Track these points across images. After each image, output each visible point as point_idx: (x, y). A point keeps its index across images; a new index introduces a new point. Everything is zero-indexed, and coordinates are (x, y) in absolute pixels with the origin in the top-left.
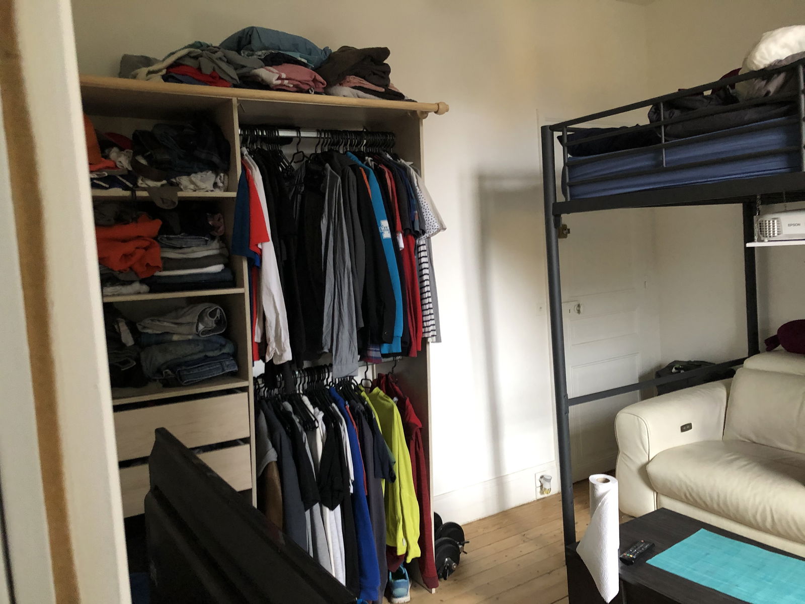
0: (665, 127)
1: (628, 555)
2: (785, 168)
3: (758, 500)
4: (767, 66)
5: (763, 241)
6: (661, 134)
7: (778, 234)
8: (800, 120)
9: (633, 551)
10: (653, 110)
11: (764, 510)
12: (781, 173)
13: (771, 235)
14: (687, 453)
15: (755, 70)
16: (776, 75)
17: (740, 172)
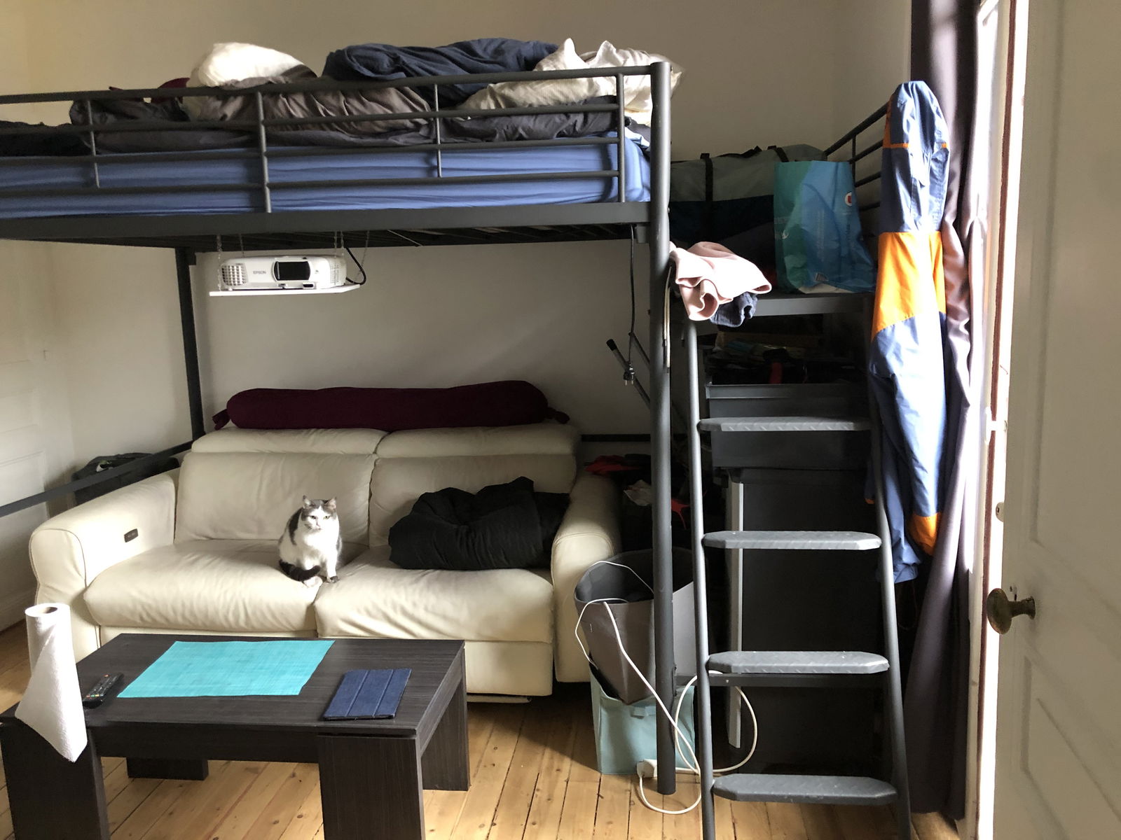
0: (96, 133)
1: (93, 696)
2: (247, 207)
3: (229, 596)
4: (222, 84)
5: (227, 290)
6: (90, 143)
7: (243, 282)
8: (261, 154)
9: (97, 690)
10: (77, 107)
11: (237, 607)
12: (243, 212)
13: (236, 283)
14: (137, 565)
15: (209, 86)
16: (232, 98)
17: (196, 205)
